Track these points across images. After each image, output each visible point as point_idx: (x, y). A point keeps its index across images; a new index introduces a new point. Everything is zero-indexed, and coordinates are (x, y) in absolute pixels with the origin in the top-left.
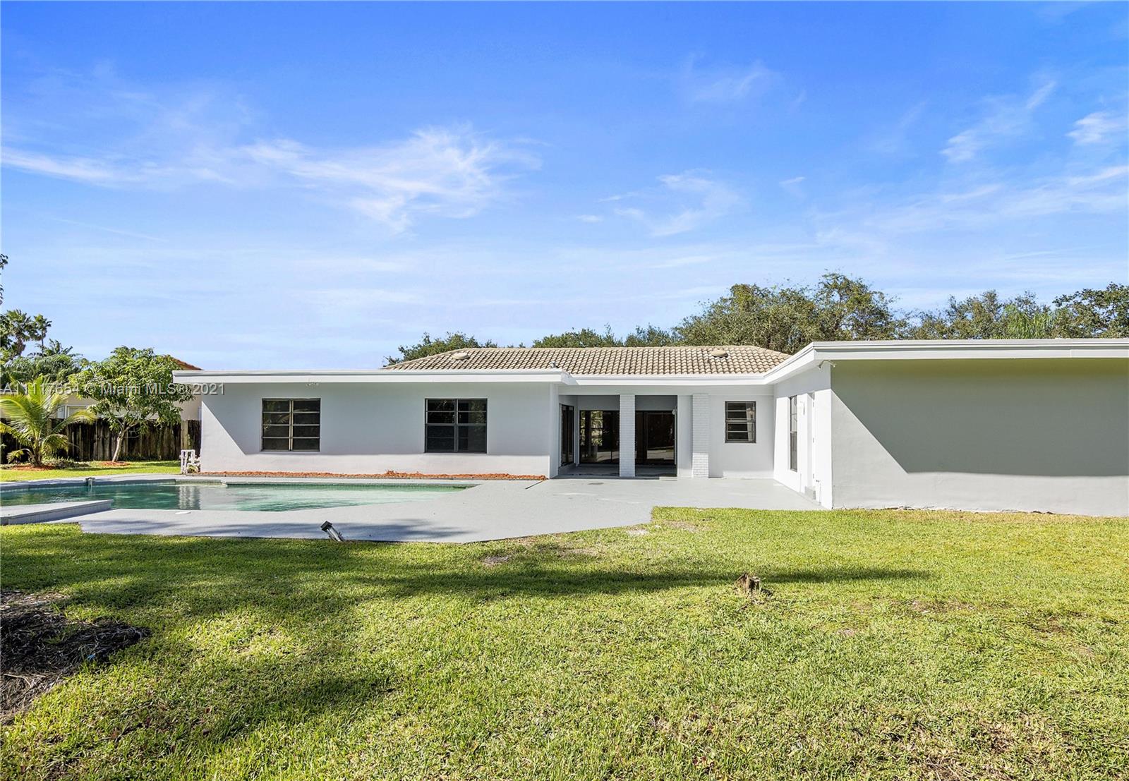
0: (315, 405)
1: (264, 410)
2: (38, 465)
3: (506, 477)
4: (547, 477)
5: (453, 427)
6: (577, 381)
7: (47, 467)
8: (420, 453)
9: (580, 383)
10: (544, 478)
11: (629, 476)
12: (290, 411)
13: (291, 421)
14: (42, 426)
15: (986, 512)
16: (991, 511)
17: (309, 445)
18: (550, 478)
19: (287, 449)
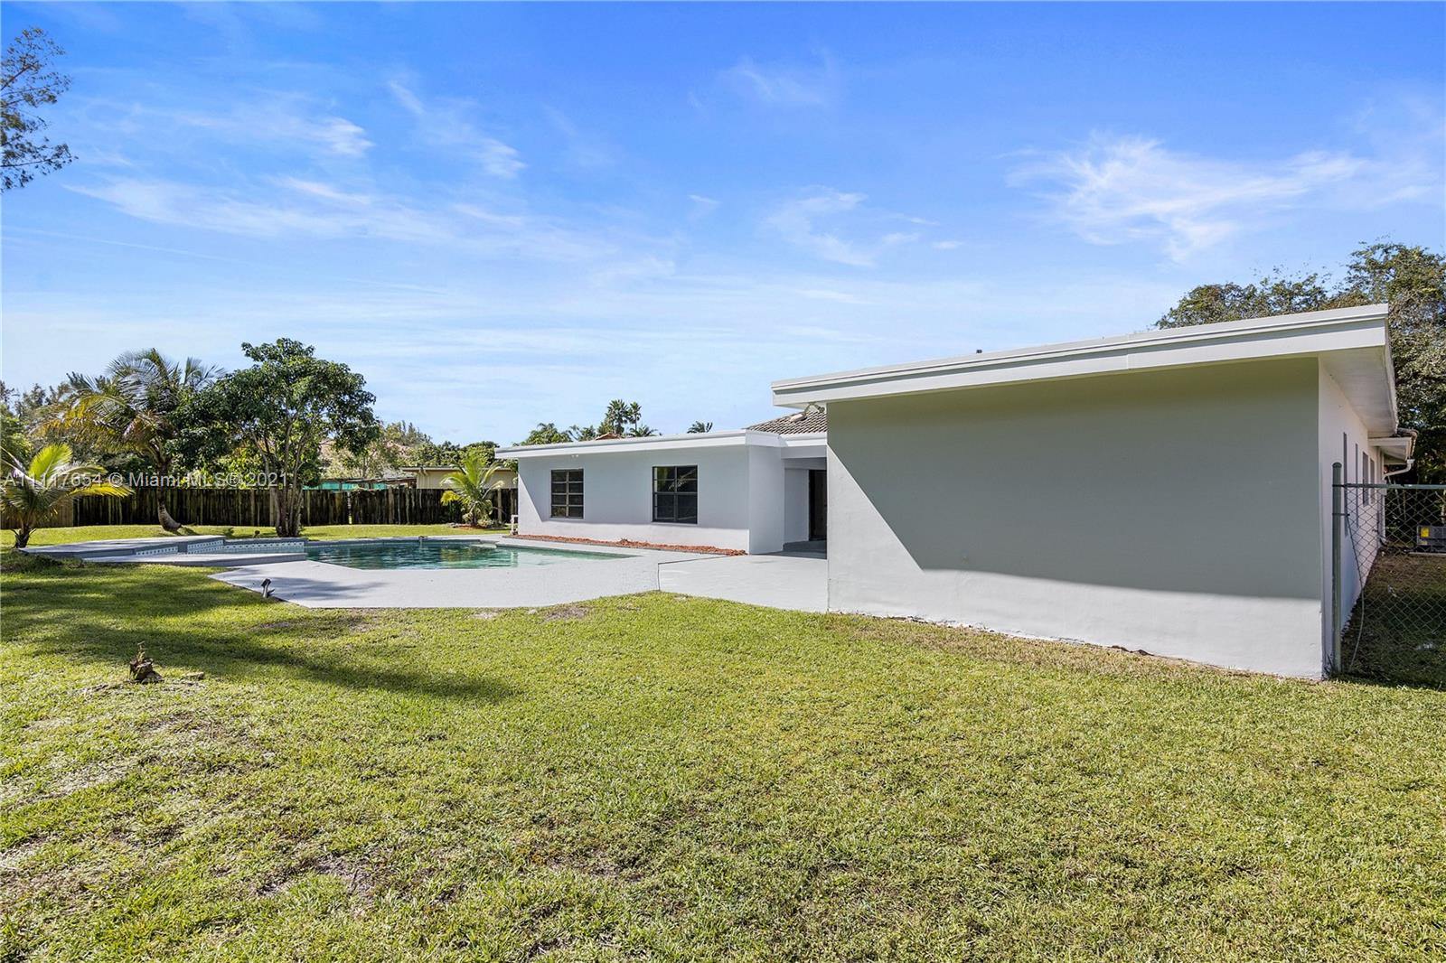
0: (579, 475)
1: (552, 480)
2: (475, 527)
3: (717, 551)
4: (747, 552)
5: (674, 496)
6: (788, 442)
7: (480, 527)
8: (647, 523)
9: (790, 444)
10: (743, 553)
12: (567, 482)
13: (568, 491)
14: (477, 495)
15: (1032, 638)
16: (1041, 638)
17: (577, 513)
18: (750, 554)
19: (564, 515)
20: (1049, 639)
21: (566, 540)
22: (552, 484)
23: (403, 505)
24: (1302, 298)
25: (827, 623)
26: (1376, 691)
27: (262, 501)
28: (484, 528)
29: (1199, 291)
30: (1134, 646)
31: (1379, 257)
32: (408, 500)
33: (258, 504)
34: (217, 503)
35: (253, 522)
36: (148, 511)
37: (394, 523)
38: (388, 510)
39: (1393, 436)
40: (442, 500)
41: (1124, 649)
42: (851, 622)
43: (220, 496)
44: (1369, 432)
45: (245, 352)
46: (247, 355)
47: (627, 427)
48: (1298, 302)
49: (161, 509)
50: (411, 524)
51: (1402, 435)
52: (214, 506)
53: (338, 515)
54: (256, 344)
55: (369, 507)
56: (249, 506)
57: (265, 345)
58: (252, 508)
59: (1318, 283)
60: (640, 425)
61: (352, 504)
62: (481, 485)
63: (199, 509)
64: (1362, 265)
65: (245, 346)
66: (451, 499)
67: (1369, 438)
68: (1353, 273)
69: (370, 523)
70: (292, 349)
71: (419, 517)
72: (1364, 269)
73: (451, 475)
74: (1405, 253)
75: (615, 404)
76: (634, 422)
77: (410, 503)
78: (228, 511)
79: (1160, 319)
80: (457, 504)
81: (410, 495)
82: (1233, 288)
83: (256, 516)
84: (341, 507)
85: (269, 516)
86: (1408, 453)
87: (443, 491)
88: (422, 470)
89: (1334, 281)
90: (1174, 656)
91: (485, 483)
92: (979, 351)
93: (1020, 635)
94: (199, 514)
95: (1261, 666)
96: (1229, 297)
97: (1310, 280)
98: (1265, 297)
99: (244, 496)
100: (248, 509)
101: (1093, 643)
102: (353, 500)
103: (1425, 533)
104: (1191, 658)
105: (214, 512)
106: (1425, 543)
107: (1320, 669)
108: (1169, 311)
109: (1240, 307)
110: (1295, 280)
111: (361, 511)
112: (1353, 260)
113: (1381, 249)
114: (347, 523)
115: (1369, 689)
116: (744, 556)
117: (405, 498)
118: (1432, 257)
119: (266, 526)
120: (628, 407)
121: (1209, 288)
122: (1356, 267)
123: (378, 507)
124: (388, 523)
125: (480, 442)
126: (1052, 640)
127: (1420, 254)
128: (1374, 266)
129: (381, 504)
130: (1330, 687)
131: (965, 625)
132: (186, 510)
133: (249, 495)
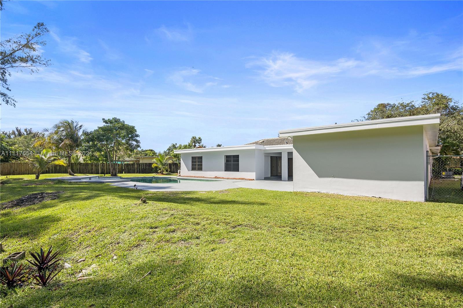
0: (201, 158)
1: (192, 160)
2: (163, 174)
5: (231, 164)
7: (164, 174)
8: (223, 171)
9: (267, 149)
11: (284, 180)
12: (197, 160)
13: (197, 162)
14: (163, 165)
15: (351, 195)
16: (353, 195)
17: (200, 169)
18: (256, 180)
19: (196, 170)
20: (355, 196)
21: (198, 177)
22: (192, 161)
23: (139, 168)
24: (409, 108)
25: (296, 194)
26: (437, 204)
27: (97, 167)
28: (165, 175)
29: (379, 105)
30: (377, 196)
31: (431, 96)
32: (141, 166)
33: (96, 167)
34: (83, 167)
35: (94, 173)
36: (62, 170)
37: (137, 173)
38: (135, 169)
39: (436, 146)
40: (152, 166)
41: (375, 197)
42: (302, 193)
43: (84, 165)
44: (429, 145)
45: (103, 121)
46: (104, 122)
47: (197, 145)
48: (407, 108)
49: (69, 168)
50: (142, 173)
51: (438, 146)
52: (82, 168)
53: (120, 171)
54: (106, 119)
55: (129, 168)
56: (93, 168)
57: (109, 119)
58: (94, 169)
59: (413, 103)
60: (201, 144)
61: (124, 168)
62: (164, 162)
63: (78, 169)
64: (426, 98)
65: (103, 119)
66: (155, 166)
67: (430, 147)
68: (423, 100)
69: (130, 173)
70: (117, 121)
71: (144, 171)
72: (426, 99)
73: (155, 159)
74: (438, 95)
75: (193, 137)
76: (200, 143)
77: (142, 167)
78: (86, 170)
79: (368, 113)
80: (156, 167)
81: (142, 165)
82: (389, 104)
83: (95, 171)
84: (121, 168)
85: (99, 171)
86: (439, 151)
87: (153, 163)
88: (142, 158)
89: (418, 103)
90: (388, 198)
91: (166, 161)
92: (336, 123)
93: (347, 195)
94: (77, 170)
95: (409, 199)
96: (388, 107)
97: (411, 103)
98: (398, 107)
99: (91, 165)
100: (93, 169)
101: (367, 196)
102: (125, 166)
103: (444, 173)
104: (392, 198)
105: (82, 170)
106: (444, 176)
107: (424, 199)
108: (370, 111)
109: (391, 110)
110: (407, 102)
111: (127, 170)
112: (423, 97)
113: (432, 94)
114: (123, 173)
115: (436, 203)
116: (254, 181)
117: (140, 165)
118: (445, 96)
119: (98, 174)
120: (197, 138)
121: (382, 104)
122: (424, 99)
123: (132, 168)
124: (135, 173)
125: (148, 149)
126: (356, 196)
127: (442, 96)
128: (429, 98)
129: (133, 167)
130: (426, 203)
131: (333, 193)
132: (74, 169)
133: (93, 165)
